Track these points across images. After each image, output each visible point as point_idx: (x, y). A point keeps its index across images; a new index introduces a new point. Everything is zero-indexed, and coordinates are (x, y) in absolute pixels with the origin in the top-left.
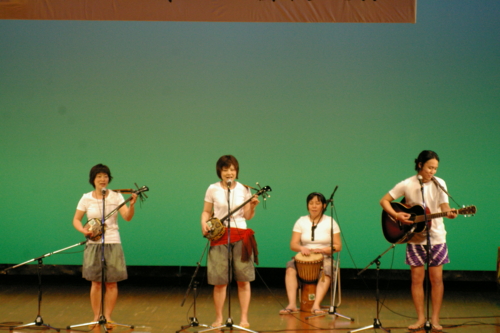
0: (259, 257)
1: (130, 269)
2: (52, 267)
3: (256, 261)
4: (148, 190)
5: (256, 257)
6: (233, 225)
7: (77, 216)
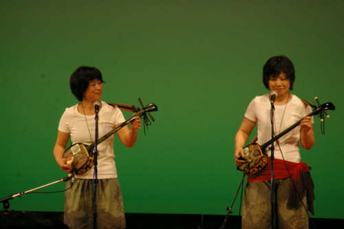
0: (315, 202)
1: (129, 217)
2: (20, 215)
3: (310, 208)
4: (156, 109)
5: (310, 203)
6: (277, 155)
7: (59, 140)
